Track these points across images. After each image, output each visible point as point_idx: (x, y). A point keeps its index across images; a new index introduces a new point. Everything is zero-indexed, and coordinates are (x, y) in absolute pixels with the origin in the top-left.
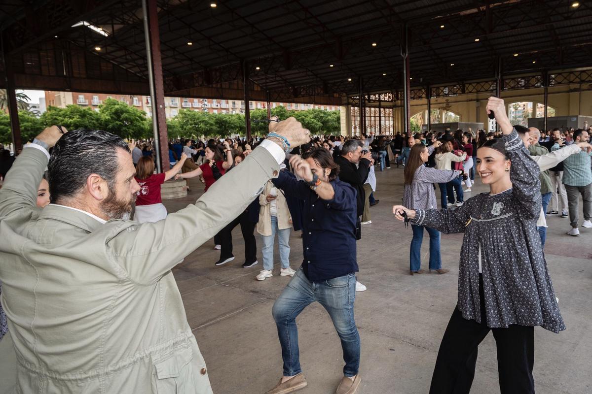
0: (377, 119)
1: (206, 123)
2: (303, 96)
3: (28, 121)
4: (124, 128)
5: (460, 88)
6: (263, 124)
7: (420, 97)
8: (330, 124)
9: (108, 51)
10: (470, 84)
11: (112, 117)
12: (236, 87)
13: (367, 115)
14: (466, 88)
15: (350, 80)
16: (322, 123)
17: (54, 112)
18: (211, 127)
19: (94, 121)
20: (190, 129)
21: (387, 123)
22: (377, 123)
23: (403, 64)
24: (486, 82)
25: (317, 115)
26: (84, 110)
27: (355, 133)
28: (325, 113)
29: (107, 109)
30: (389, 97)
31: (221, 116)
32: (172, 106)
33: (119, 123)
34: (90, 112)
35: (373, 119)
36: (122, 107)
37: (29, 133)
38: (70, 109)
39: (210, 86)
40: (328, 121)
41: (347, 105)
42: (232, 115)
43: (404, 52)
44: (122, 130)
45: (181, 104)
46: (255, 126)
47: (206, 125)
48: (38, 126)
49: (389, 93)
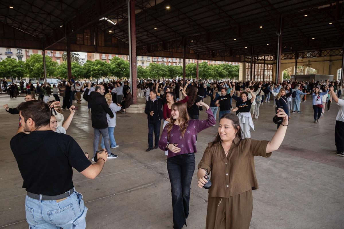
0: (262, 70)
1: (163, 70)
2: (217, 57)
3: (77, 68)
4: (121, 72)
5: (318, 53)
6: (194, 72)
7: (291, 58)
8: (233, 73)
9: (115, 32)
10: (325, 50)
11: (116, 66)
12: (180, 51)
13: (256, 68)
14: (322, 53)
15: (246, 47)
16: (229, 72)
17: (89, 63)
18: (166, 73)
19: (107, 68)
20: (155, 73)
21: (269, 73)
22: (262, 73)
23: (278, 39)
24: (337, 49)
25: (226, 68)
26: (103, 63)
27: (248, 79)
28: (230, 66)
29: (114, 62)
30: (271, 58)
31: (171, 67)
32: (148, 60)
33: (119, 69)
34: (106, 63)
35: (259, 70)
36: (121, 61)
37: (77, 73)
38: (97, 62)
39: (166, 51)
40: (232, 71)
41: (244, 62)
42: (177, 67)
43: (279, 32)
44: (120, 73)
45: (152, 59)
46: (189, 73)
47: (163, 71)
48: (82, 70)
49: (271, 55)
